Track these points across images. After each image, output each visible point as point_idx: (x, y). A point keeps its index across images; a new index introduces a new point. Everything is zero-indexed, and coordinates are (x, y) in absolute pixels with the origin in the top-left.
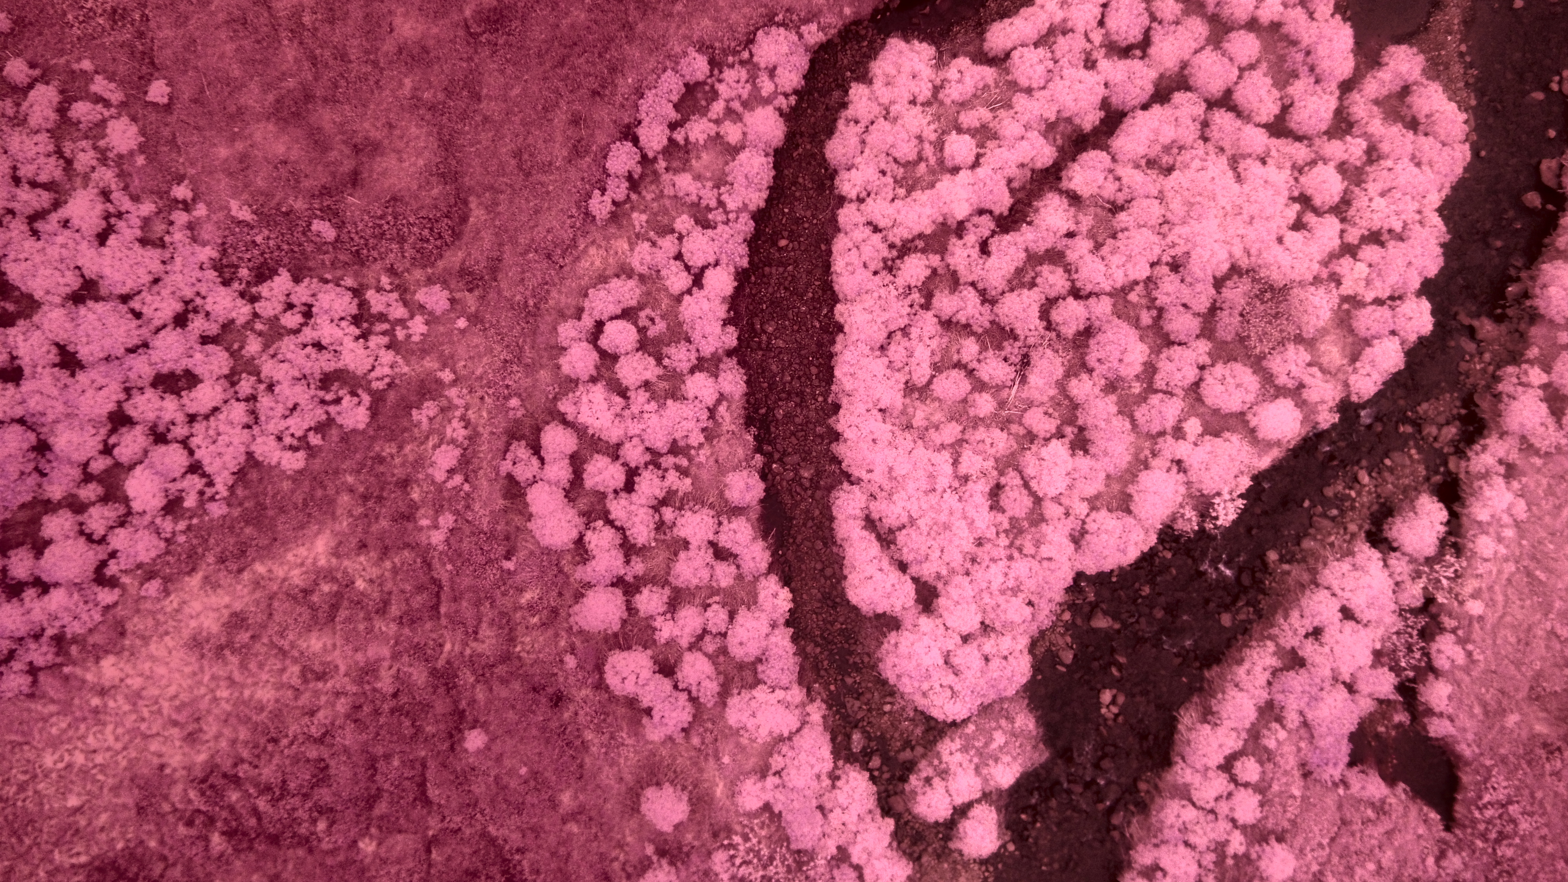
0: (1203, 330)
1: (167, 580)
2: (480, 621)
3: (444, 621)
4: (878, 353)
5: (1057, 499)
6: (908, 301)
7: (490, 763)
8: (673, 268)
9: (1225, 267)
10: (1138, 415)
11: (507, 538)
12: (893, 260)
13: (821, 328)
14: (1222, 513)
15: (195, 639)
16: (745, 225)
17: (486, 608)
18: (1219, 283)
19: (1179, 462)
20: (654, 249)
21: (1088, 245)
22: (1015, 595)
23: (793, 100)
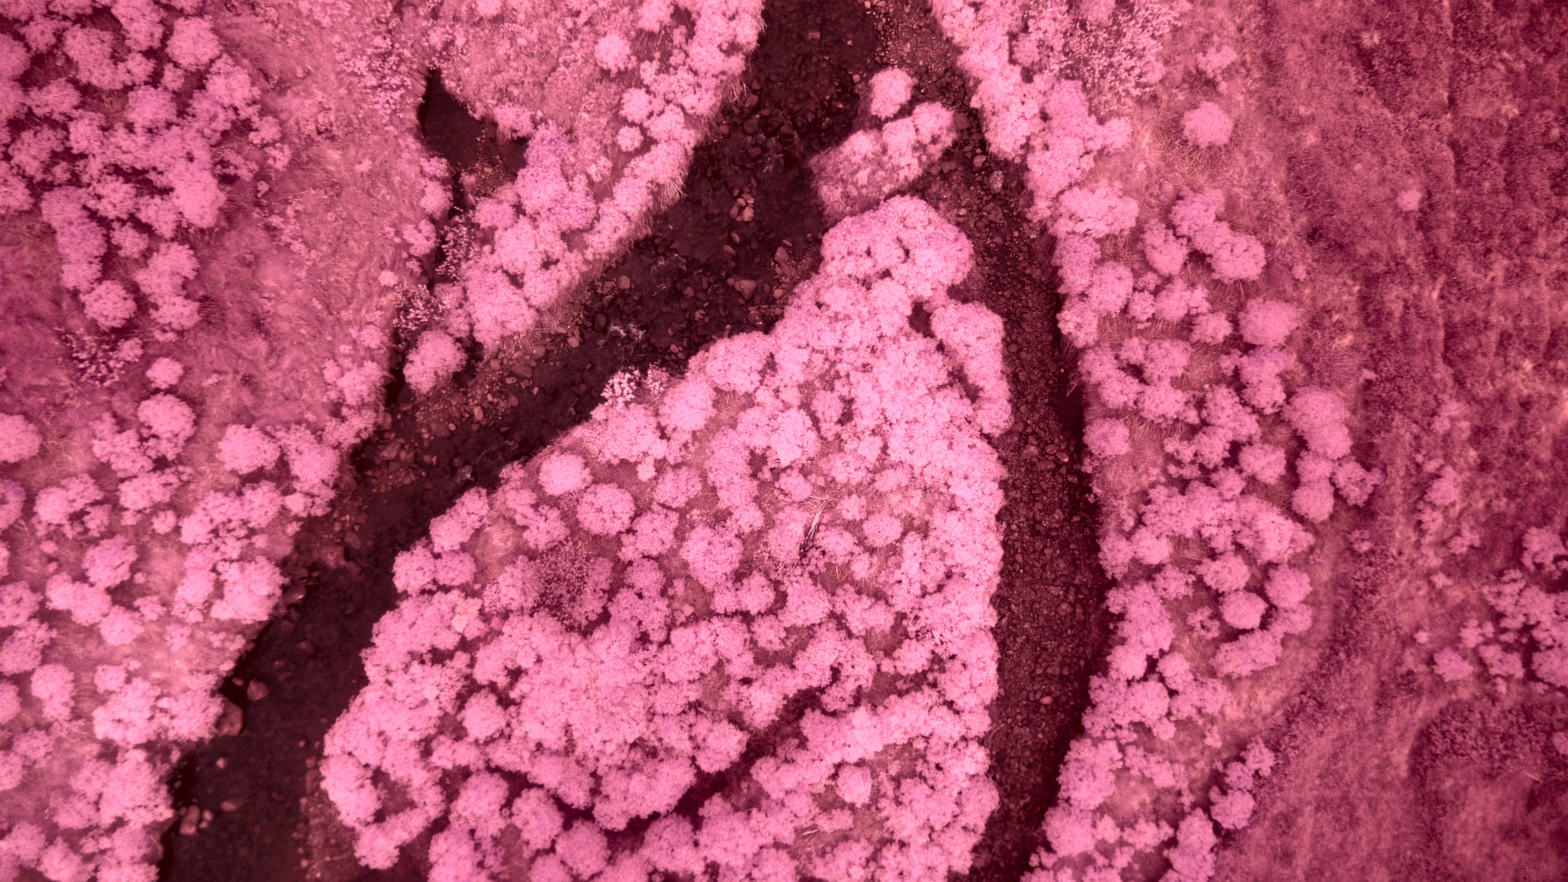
0: (626, 571)
2: (1402, 319)
3: (1441, 321)
4: (954, 570)
5: (787, 407)
6: (921, 623)
7: (1391, 176)
8: (1178, 680)
9: (596, 635)
10: (699, 487)
11: (1369, 403)
12: (931, 670)
13: (1010, 603)
14: (625, 384)
16: (1093, 722)
17: (1395, 331)
18: (604, 618)
19: (663, 436)
20: (1199, 704)
21: (730, 669)
22: (837, 314)
23: (1034, 860)
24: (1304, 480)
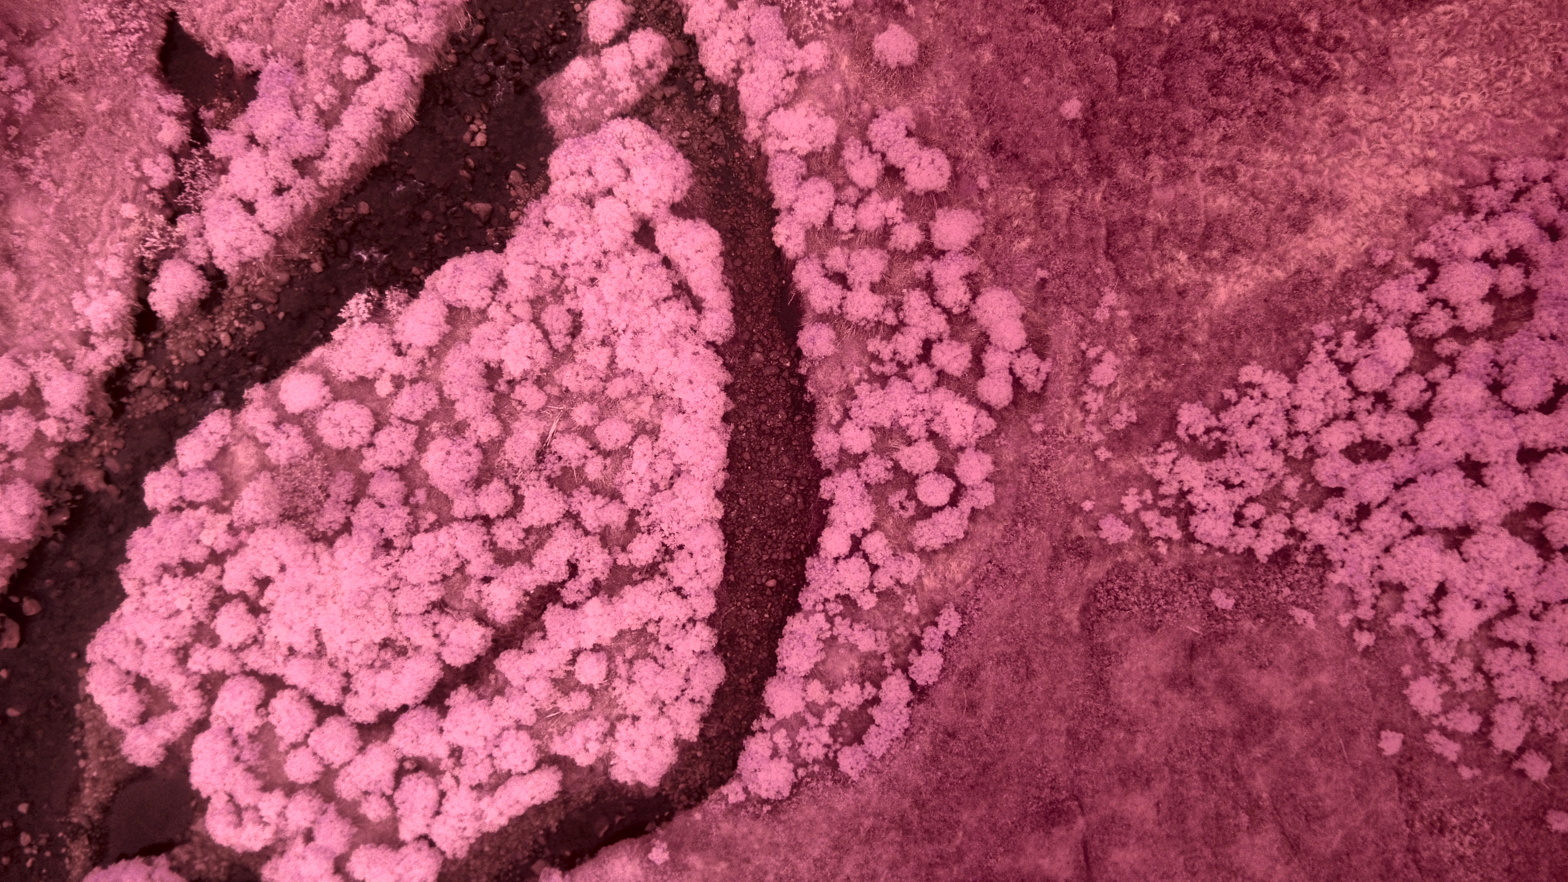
0: (367, 484)
1: (1369, 265)
2: (1068, 220)
3: (1102, 221)
4: (683, 468)
5: (517, 319)
6: (651, 518)
7: (1058, 88)
8: (879, 556)
9: (339, 542)
10: (436, 400)
11: (1045, 300)
12: (664, 561)
13: (738, 497)
14: (362, 306)
15: (1339, 209)
16: (807, 599)
17: (1063, 233)
18: (347, 527)
19: (400, 353)
20: (898, 576)
21: (471, 569)
22: (561, 231)
23: (755, 725)
24: (987, 371)
